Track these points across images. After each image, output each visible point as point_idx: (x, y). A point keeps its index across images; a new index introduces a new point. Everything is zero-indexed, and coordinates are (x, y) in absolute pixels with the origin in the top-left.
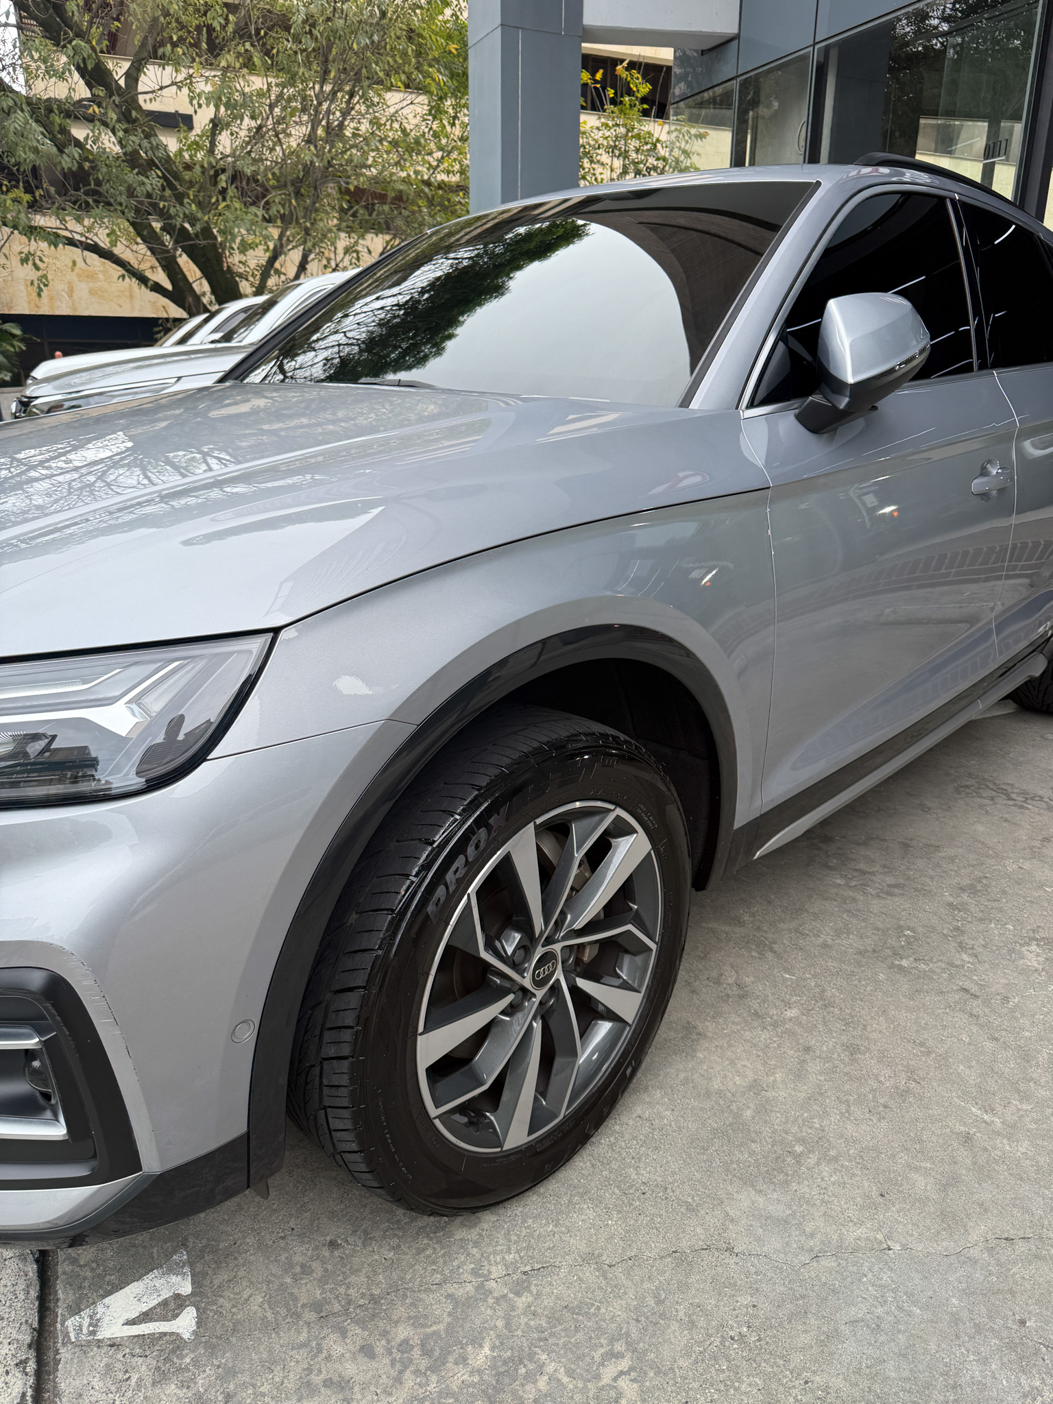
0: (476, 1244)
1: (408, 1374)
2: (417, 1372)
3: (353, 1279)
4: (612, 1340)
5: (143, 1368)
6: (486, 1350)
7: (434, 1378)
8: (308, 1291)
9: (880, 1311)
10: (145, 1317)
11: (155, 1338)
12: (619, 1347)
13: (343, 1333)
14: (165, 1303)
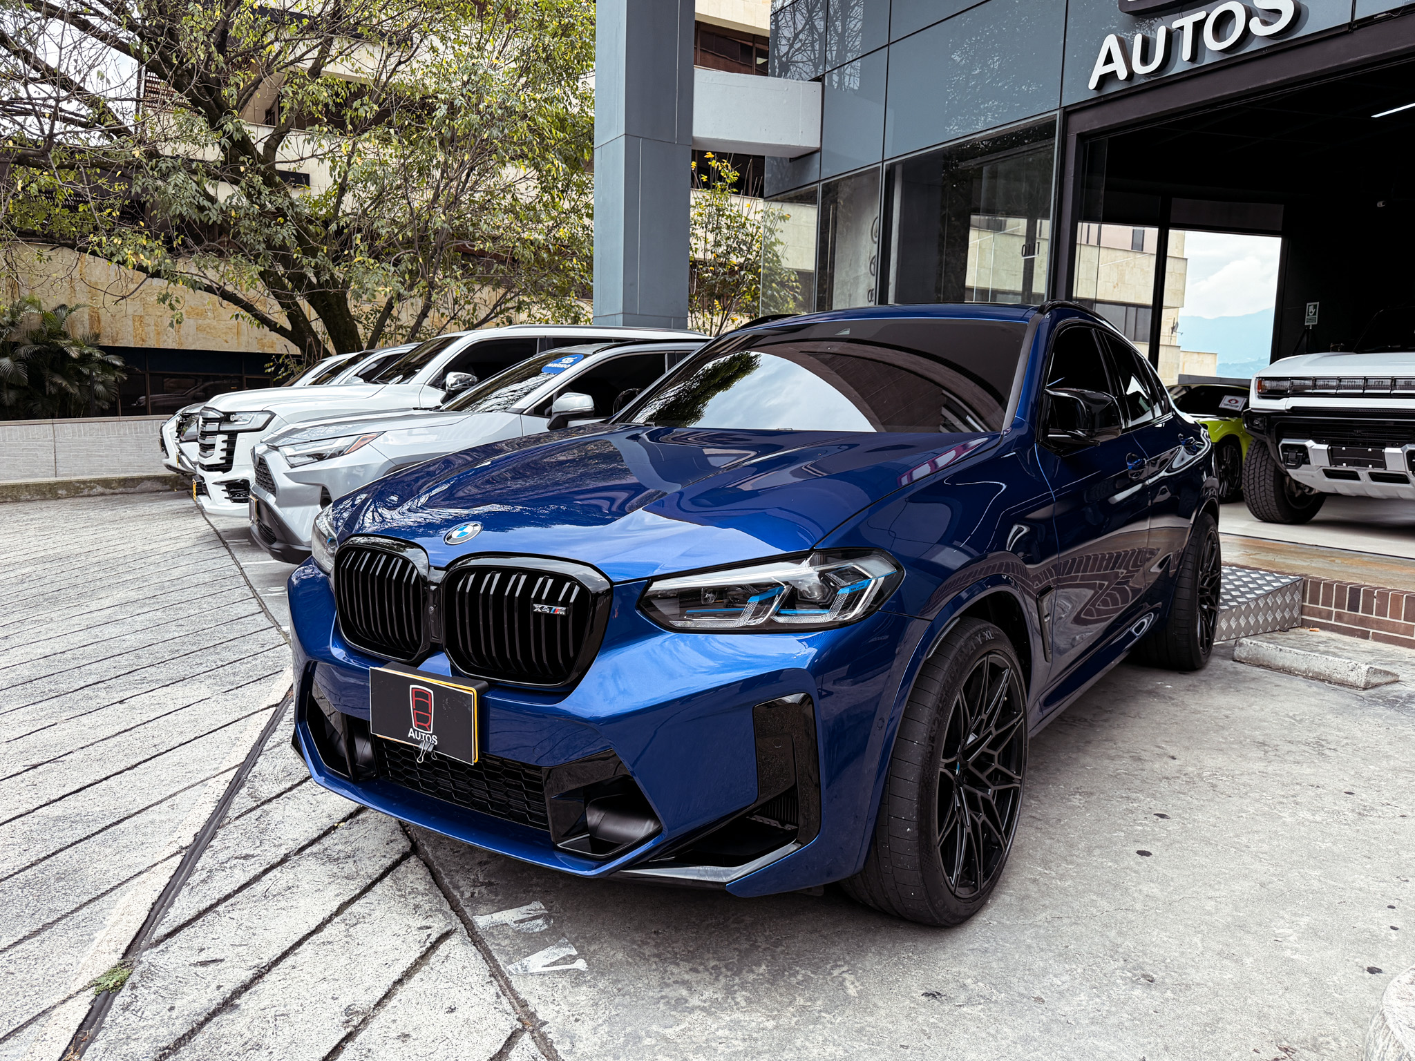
0: (745, 929)
1: (721, 977)
2: (726, 976)
3: (674, 945)
4: (835, 961)
5: (563, 982)
6: (764, 967)
7: (737, 978)
8: (647, 951)
9: (986, 945)
10: (554, 964)
11: (565, 972)
12: (839, 963)
13: (678, 965)
14: (564, 958)
